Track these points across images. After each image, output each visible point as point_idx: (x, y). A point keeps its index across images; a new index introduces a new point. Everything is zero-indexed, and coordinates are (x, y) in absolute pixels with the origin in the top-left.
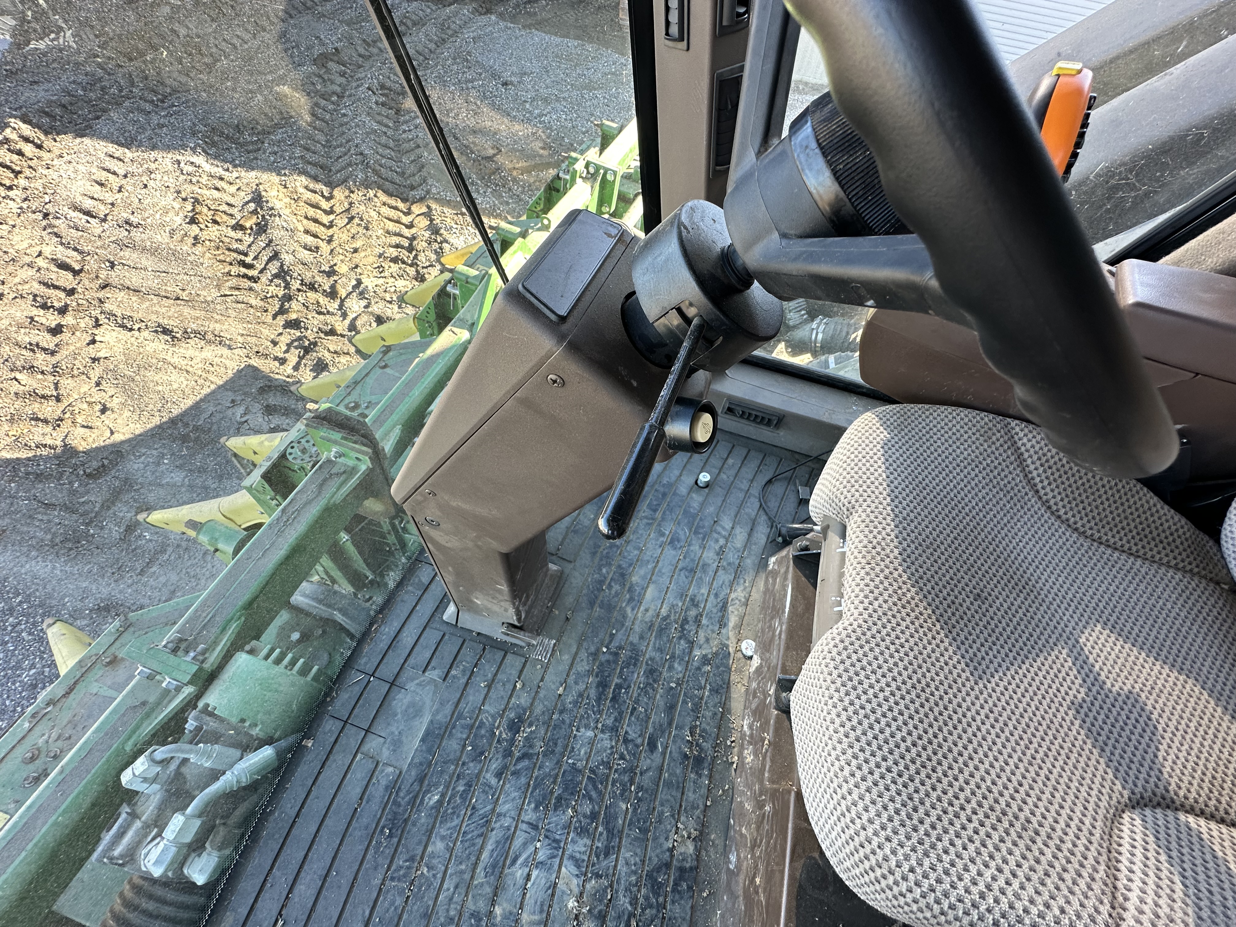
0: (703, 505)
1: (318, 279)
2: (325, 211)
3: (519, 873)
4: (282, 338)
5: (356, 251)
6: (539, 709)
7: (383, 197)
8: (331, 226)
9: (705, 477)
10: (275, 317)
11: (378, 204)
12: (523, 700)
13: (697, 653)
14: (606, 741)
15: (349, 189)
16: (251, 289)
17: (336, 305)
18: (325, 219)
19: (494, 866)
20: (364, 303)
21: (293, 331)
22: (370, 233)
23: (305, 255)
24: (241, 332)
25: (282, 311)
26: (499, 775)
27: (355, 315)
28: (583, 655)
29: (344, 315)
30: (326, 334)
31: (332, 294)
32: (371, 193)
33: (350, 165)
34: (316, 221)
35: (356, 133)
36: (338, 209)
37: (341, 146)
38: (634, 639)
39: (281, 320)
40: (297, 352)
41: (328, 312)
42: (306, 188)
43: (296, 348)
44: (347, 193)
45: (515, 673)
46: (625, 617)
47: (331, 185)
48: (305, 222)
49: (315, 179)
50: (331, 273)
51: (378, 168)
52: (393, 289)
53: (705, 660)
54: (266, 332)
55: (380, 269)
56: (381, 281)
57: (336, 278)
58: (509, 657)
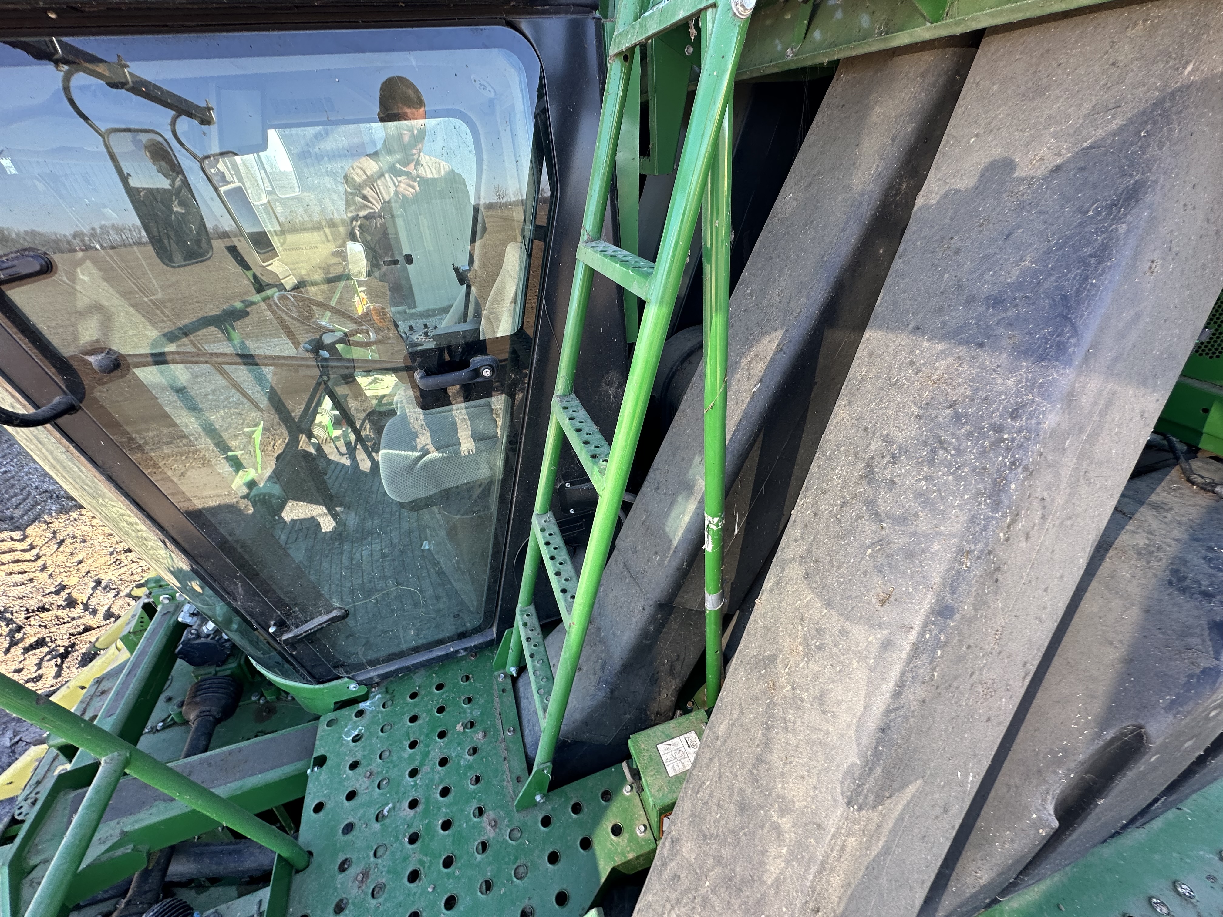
1: (45, 600)
2: (24, 551)
3: (358, 554)
4: (27, 662)
5: (80, 562)
8: (38, 557)
10: (7, 651)
11: (87, 520)
15: (46, 522)
17: (80, 609)
18: (29, 556)
20: (113, 593)
21: (37, 651)
22: (88, 544)
23: (20, 591)
25: (13, 643)
27: (106, 608)
29: (94, 612)
30: (80, 634)
31: (71, 603)
32: (74, 515)
33: (37, 504)
34: (18, 561)
35: (30, 479)
36: (38, 542)
37: (16, 495)
39: (17, 651)
40: (53, 662)
41: (73, 619)
43: (49, 660)
44: (44, 526)
47: (21, 528)
48: (3, 567)
50: (61, 588)
52: (140, 570)
55: (118, 563)
56: (123, 570)
57: (67, 591)
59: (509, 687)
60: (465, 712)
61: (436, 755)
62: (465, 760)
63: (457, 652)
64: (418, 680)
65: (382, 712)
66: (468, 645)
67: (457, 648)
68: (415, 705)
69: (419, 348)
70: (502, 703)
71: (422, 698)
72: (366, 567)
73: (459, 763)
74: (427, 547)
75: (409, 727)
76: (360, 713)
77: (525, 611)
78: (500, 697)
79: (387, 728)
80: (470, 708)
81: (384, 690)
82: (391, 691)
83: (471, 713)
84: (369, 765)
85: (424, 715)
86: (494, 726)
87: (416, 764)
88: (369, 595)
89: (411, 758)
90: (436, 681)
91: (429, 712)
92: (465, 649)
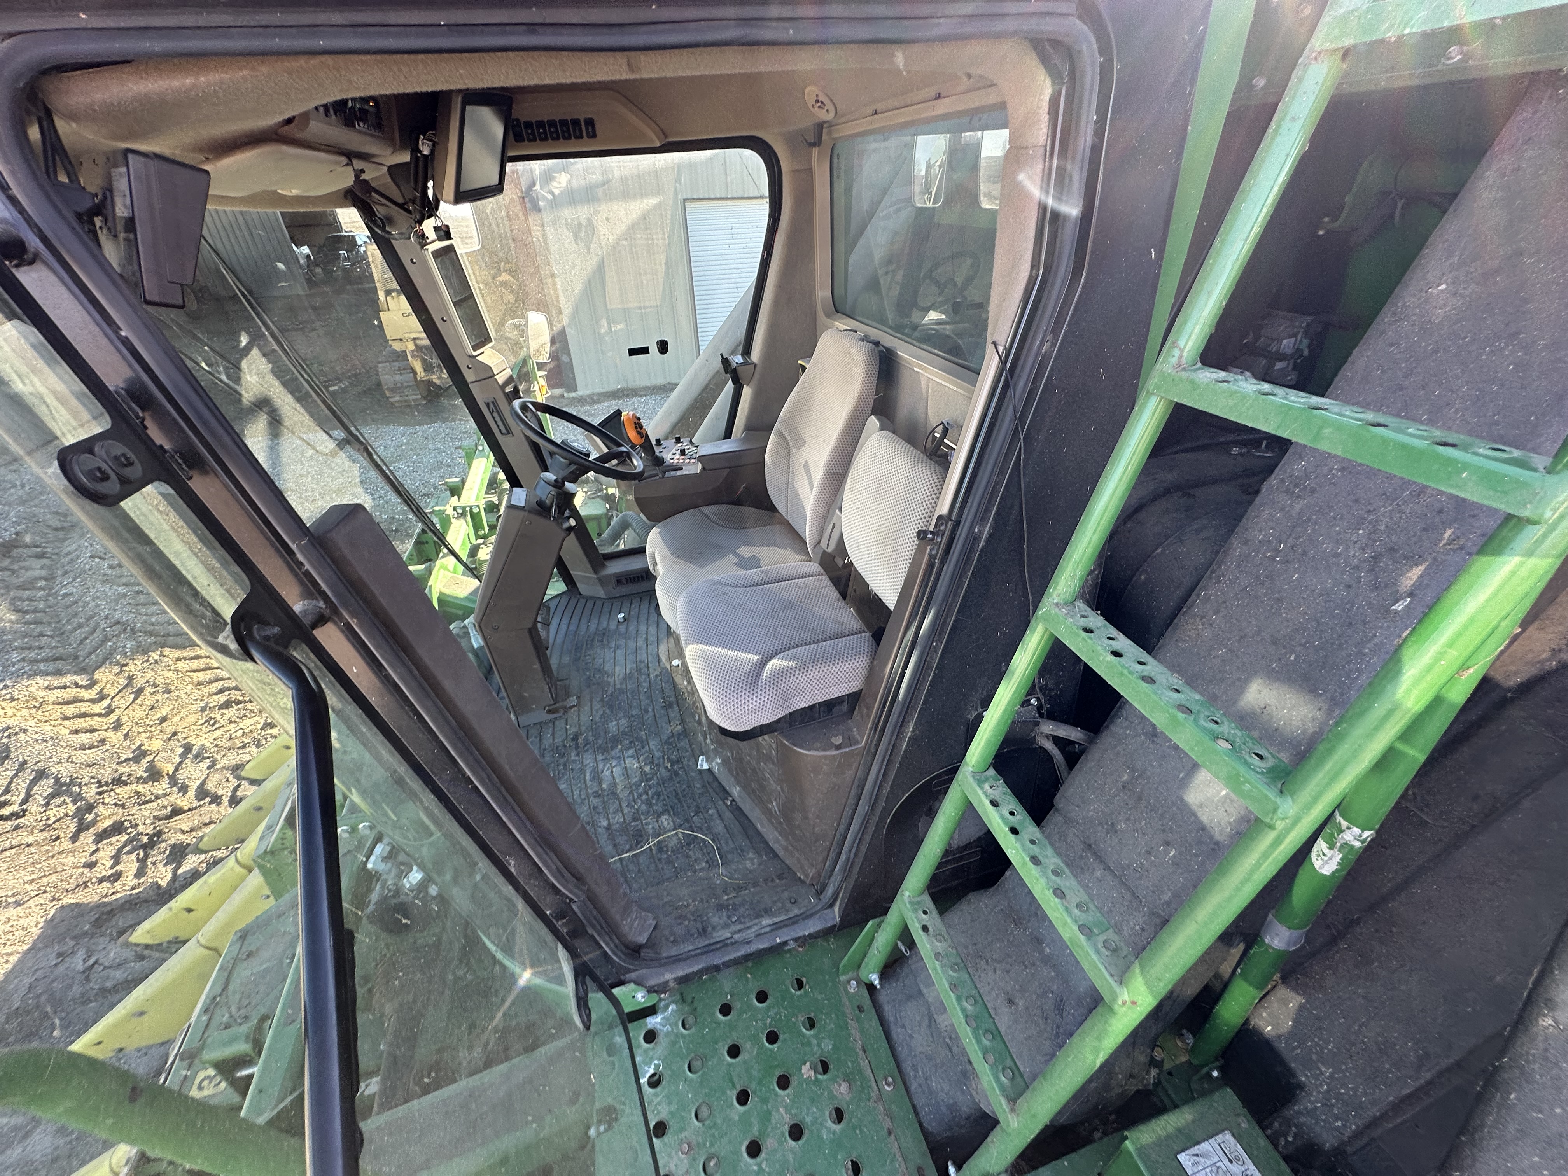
0: (627, 629)
1: (122, 769)
2: (93, 701)
3: (607, 773)
4: (101, 854)
5: (164, 720)
6: (583, 729)
7: (176, 654)
8: (110, 711)
9: (621, 616)
10: (75, 838)
11: (171, 663)
12: (574, 730)
13: (652, 676)
14: (623, 722)
15: (118, 663)
16: (17, 828)
17: (165, 784)
18: (98, 708)
19: (594, 778)
20: (207, 763)
21: (114, 839)
22: (174, 695)
23: (90, 755)
24: (27, 878)
25: (82, 827)
26: (578, 755)
27: (198, 782)
28: (595, 703)
29: (184, 789)
30: (168, 817)
31: (154, 774)
32: (155, 655)
33: (106, 639)
34: (84, 715)
35: (98, 605)
36: (111, 691)
37: (80, 626)
38: (618, 686)
39: (87, 838)
40: (133, 856)
41: (157, 797)
42: (48, 688)
43: (129, 853)
44: (117, 669)
45: (563, 725)
46: (609, 683)
47: (88, 670)
48: (66, 723)
49: (58, 673)
50: (140, 754)
51: (151, 628)
52: (240, 733)
53: (657, 676)
54: (70, 860)
55: (212, 722)
56: (218, 733)
57: (149, 758)
58: (557, 723)
59: (867, 1002)
60: (809, 1044)
61: (783, 1118)
62: (829, 1130)
63: (785, 943)
64: (727, 983)
65: (683, 1036)
66: (801, 934)
67: (785, 939)
68: (731, 1027)
69: (679, 473)
70: (862, 1031)
71: (740, 1015)
72: (623, 794)
73: (820, 1137)
74: (706, 767)
75: (730, 1065)
76: (651, 1036)
77: (918, 903)
78: (858, 1019)
79: (696, 1064)
80: (816, 1036)
81: (678, 997)
82: (689, 1000)
83: (819, 1045)
84: (682, 1130)
85: (748, 1045)
86: (860, 1072)
87: (755, 1132)
88: (638, 843)
89: (745, 1120)
90: (755, 986)
91: (755, 1038)
92: (796, 940)
